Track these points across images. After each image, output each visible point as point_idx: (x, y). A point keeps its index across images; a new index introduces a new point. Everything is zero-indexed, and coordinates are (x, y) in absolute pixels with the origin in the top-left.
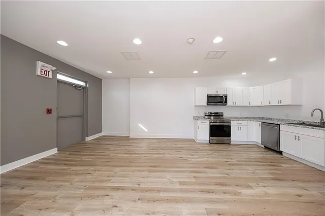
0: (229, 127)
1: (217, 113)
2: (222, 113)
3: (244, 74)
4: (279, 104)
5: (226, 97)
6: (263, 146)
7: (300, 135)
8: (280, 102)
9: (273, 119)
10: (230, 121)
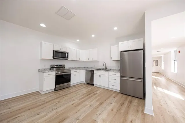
0: (69, 75)
1: (61, 65)
2: (64, 65)
3: (78, 40)
4: (93, 60)
5: (68, 54)
6: (86, 83)
7: (101, 75)
8: (93, 59)
9: (89, 68)
10: (70, 71)
